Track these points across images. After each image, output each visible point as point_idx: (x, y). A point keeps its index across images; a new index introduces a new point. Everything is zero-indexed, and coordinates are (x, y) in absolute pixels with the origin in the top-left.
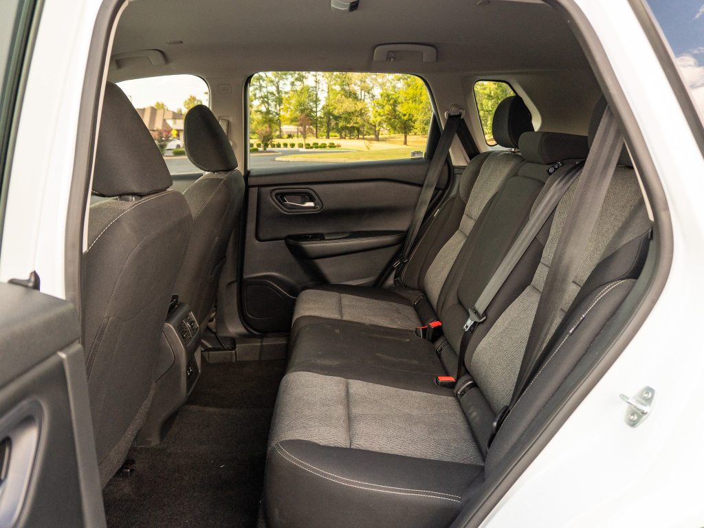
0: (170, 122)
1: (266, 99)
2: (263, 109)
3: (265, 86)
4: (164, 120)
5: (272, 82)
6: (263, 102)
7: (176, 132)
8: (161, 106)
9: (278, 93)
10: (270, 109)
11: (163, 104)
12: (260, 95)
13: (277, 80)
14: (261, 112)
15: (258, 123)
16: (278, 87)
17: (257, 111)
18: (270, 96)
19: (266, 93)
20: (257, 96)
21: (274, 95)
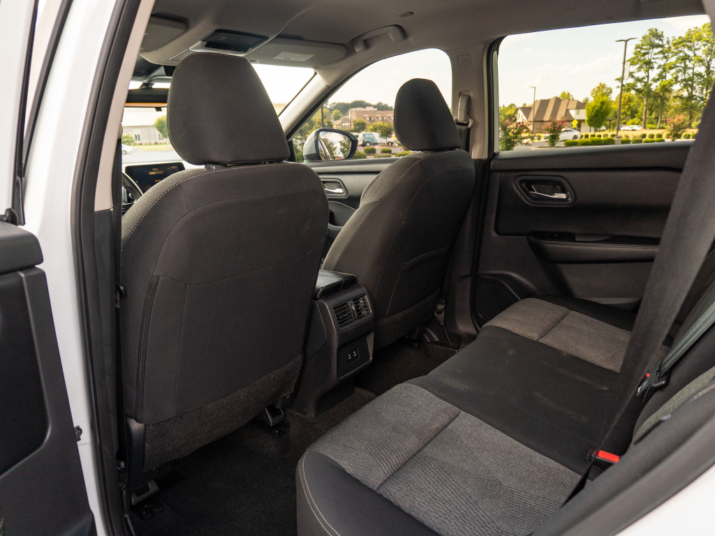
0: (573, 113)
1: (690, 82)
2: (685, 94)
3: (691, 66)
4: (567, 110)
5: (701, 61)
6: (686, 86)
7: (577, 122)
8: (567, 97)
9: (708, 74)
10: (694, 93)
11: (569, 94)
12: (683, 78)
13: (708, 59)
14: (681, 97)
15: (676, 110)
16: (708, 67)
17: (675, 97)
18: (696, 78)
19: (691, 75)
20: (679, 79)
21: (702, 77)
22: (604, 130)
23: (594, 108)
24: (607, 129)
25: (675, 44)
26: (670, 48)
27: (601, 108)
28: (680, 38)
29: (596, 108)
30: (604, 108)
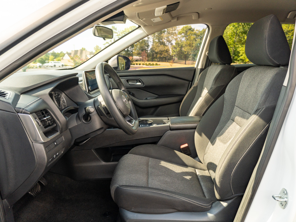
0: (88, 56)
8: (84, 49)
25: (121, 33)
26: (120, 34)
28: (123, 31)
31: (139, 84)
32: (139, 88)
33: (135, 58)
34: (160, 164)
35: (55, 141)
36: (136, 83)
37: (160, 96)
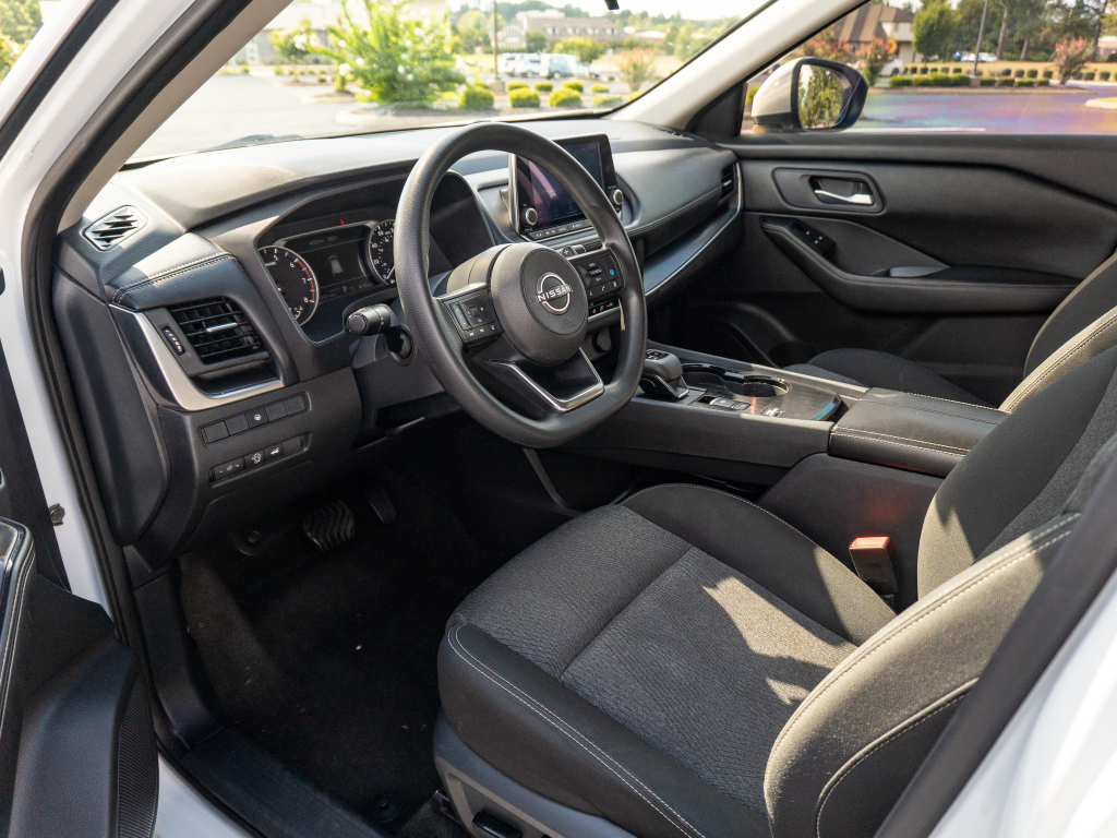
0: (888, 28)
4: (879, 25)
22: (935, 61)
23: (926, 22)
24: (940, 59)
27: (939, 21)
29: (931, 22)
30: (943, 22)
31: (864, 199)
32: (858, 219)
33: (1110, 46)
34: (709, 591)
35: (257, 410)
36: (853, 194)
37: (954, 270)
